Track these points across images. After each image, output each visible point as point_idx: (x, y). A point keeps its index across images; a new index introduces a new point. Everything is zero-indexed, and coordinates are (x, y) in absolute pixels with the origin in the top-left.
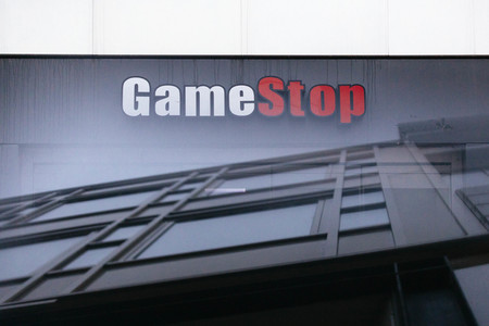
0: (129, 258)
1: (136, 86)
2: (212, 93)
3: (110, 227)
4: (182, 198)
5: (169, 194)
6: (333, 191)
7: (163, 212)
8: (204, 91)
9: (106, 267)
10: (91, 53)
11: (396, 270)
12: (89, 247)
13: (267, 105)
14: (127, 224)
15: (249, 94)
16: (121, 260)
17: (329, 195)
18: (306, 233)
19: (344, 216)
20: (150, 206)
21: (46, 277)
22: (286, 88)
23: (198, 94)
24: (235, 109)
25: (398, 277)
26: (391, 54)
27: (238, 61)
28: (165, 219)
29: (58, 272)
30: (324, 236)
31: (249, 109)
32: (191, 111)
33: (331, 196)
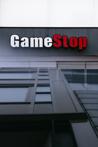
1: (15, 37)
2: (39, 40)
6: (34, 84)
11: (53, 123)
15: (50, 40)
22: (62, 38)
23: (34, 40)
24: (46, 45)
25: (53, 126)
30: (30, 103)
31: (51, 45)
33: (33, 86)
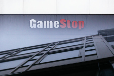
0: (38, 63)
3: (33, 56)
4: (49, 49)
5: (46, 48)
7: (45, 52)
9: (33, 65)
10: (23, 14)
11: (98, 64)
12: (29, 61)
13: (62, 25)
14: (37, 55)
15: (58, 23)
16: (36, 63)
17: (82, 47)
18: (77, 56)
19: (86, 52)
20: (42, 51)
21: (19, 67)
24: (55, 26)
25: (99, 66)
28: (46, 54)
29: (22, 66)
30: (81, 57)
31: (58, 26)
33: (83, 48)
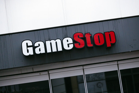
1: (27, 44)
2: (56, 42)
8: (53, 42)
13: (78, 44)
22: (84, 36)
23: (51, 43)
26: (122, 17)
27: (64, 28)
32: (49, 51)
